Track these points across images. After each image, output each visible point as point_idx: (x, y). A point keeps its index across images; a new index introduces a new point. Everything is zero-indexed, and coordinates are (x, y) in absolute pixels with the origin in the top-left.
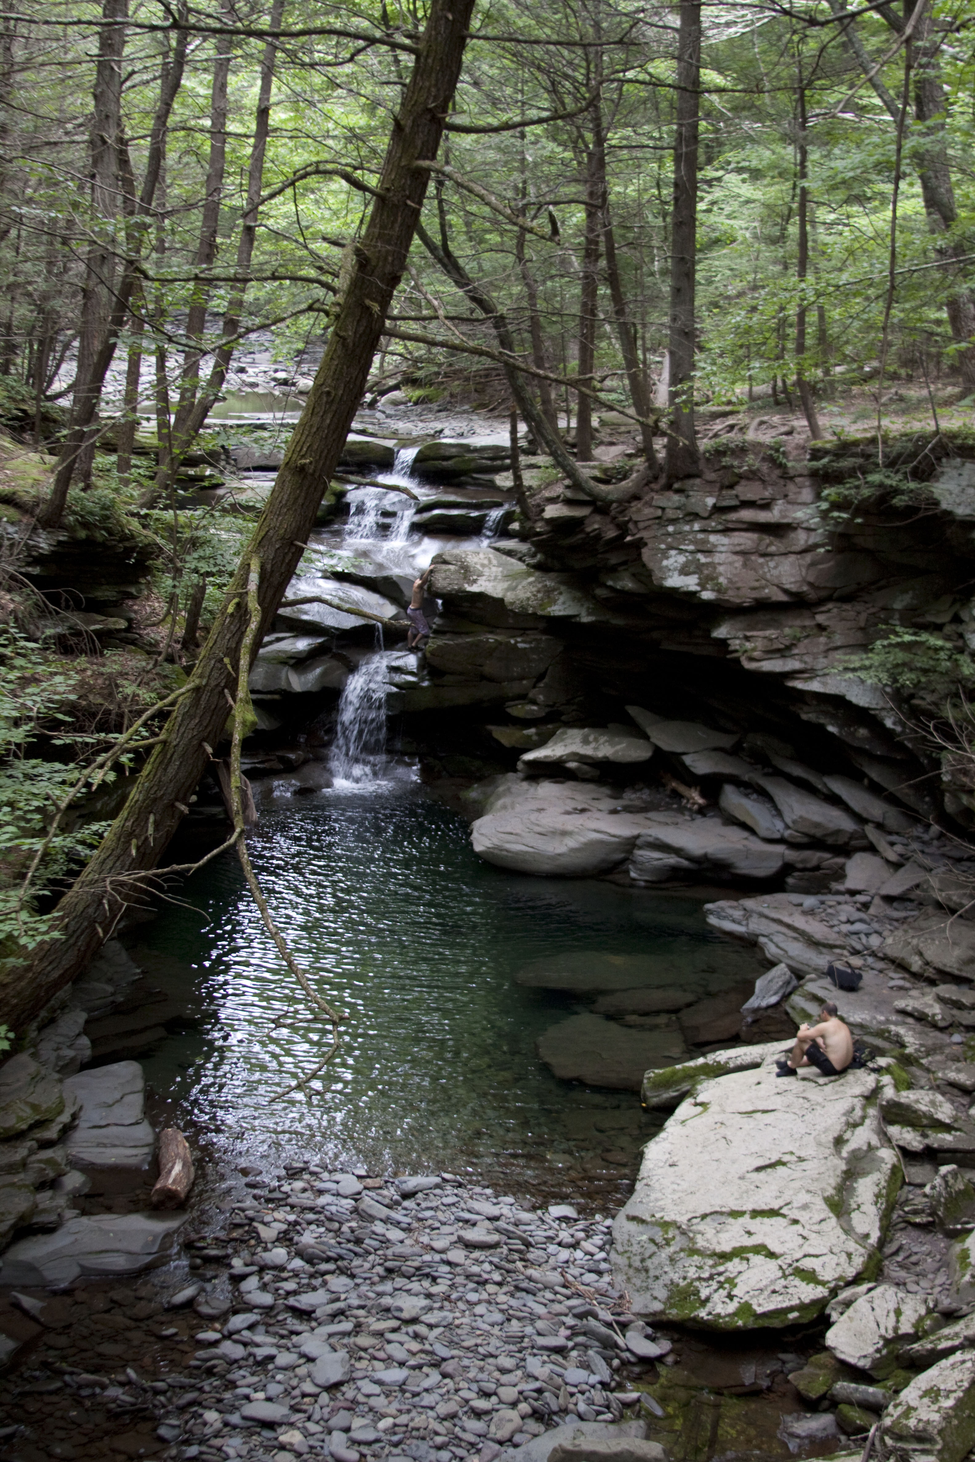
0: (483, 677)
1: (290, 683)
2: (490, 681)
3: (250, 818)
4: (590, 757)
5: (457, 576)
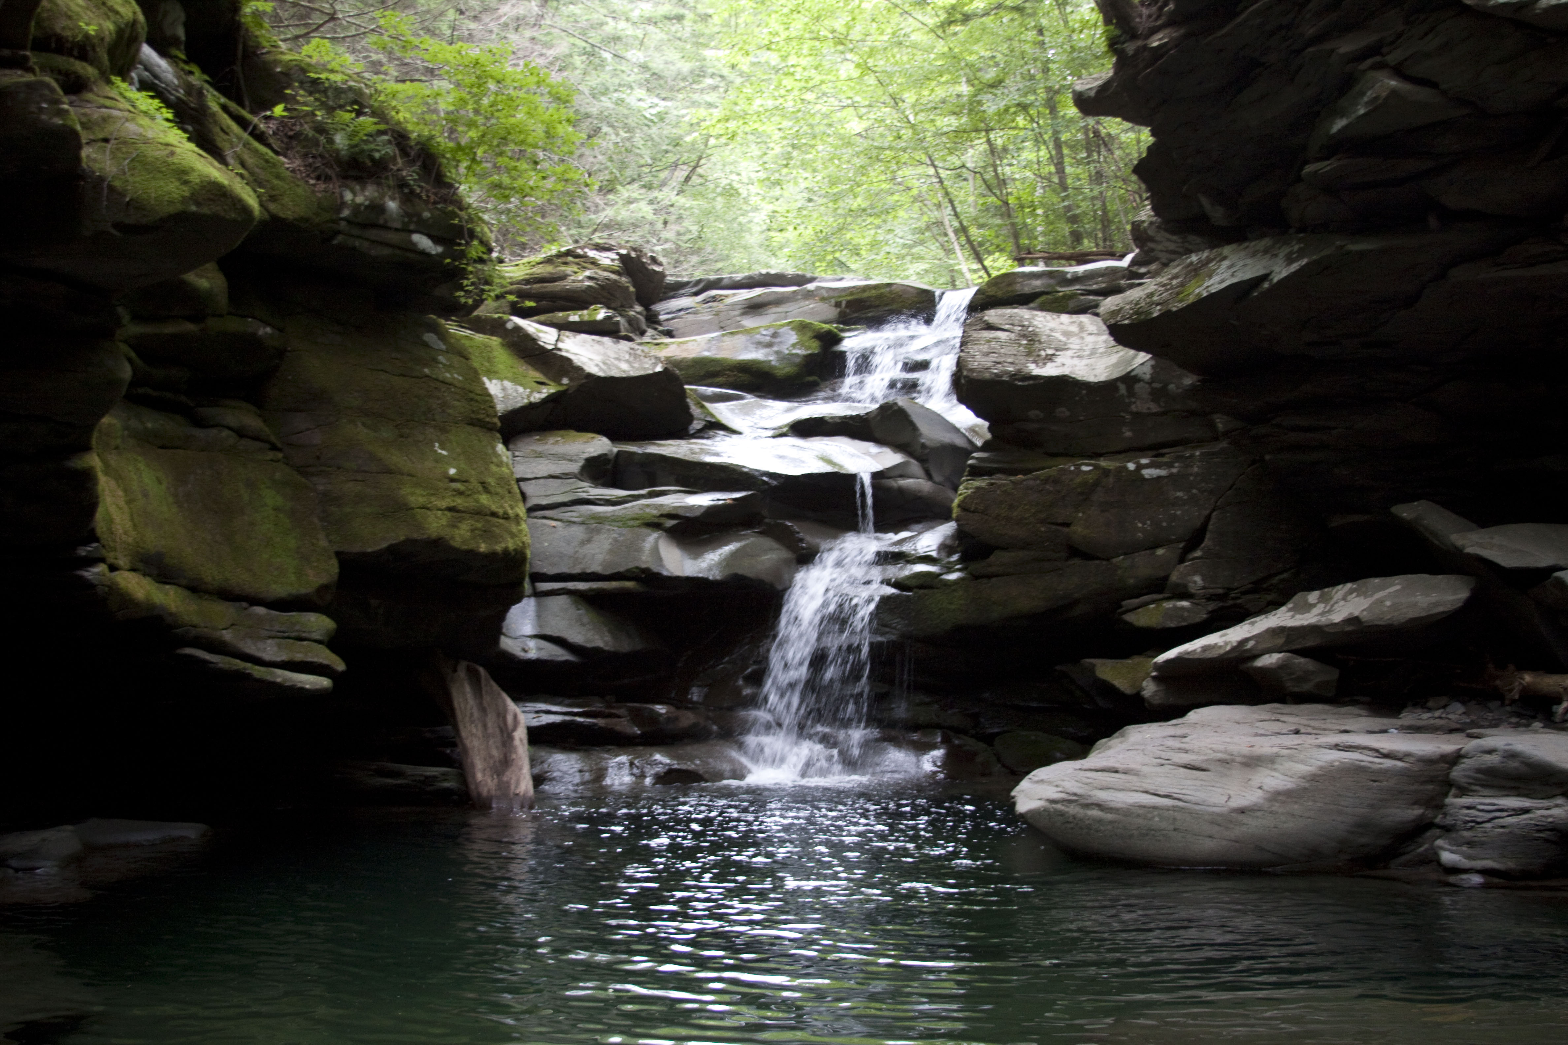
0: (1075, 551)
1: (659, 559)
2: (1087, 556)
3: (513, 787)
4: (1314, 629)
5: (1013, 350)
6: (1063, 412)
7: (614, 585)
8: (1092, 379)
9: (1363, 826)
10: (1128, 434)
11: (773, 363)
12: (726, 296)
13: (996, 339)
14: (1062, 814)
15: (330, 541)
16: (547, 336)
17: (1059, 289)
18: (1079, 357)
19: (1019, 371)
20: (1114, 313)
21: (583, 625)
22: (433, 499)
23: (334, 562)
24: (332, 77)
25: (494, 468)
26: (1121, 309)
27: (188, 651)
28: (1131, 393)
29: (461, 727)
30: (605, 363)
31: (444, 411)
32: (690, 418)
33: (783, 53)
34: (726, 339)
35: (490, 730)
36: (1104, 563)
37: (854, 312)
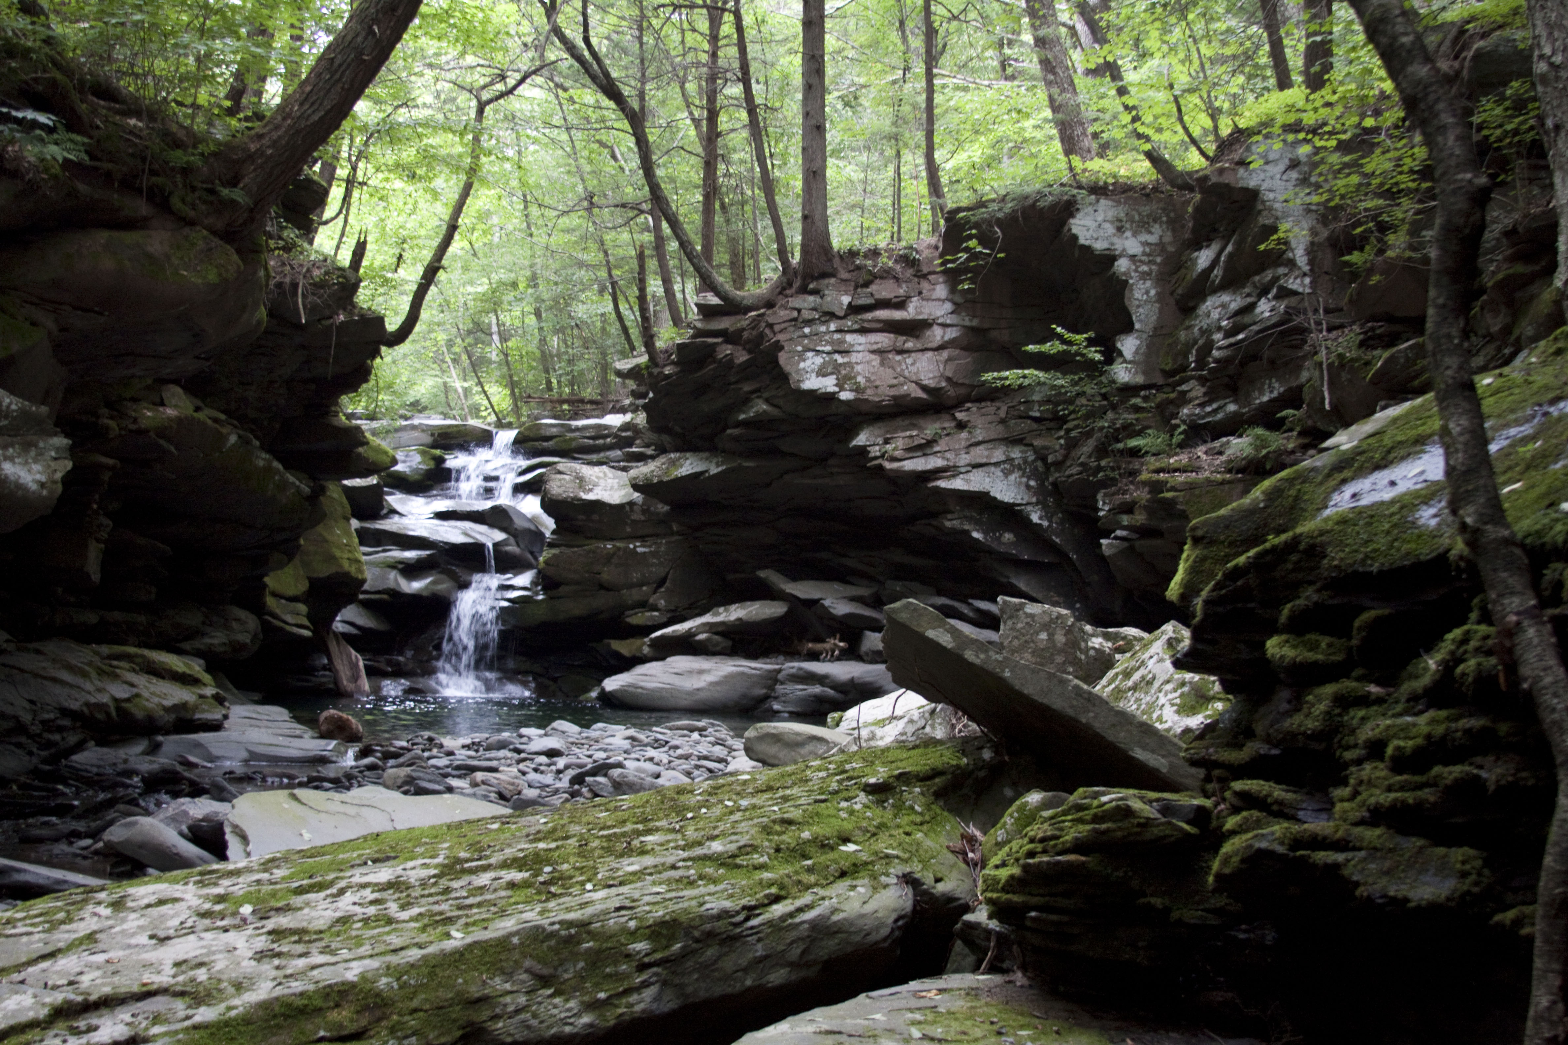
0: (602, 587)
1: (398, 584)
2: (608, 589)
3: (360, 688)
4: (722, 623)
5: (572, 485)
6: (595, 517)
7: (377, 596)
8: (612, 502)
9: (744, 696)
10: (629, 530)
11: (410, 473)
13: (564, 479)
14: (627, 692)
15: (305, 573)
17: (567, 434)
18: (605, 490)
19: (576, 496)
21: (366, 618)
23: (307, 582)
25: (354, 539)
26: (640, 474)
28: (632, 510)
29: (334, 661)
32: (382, 508)
35: (344, 662)
36: (617, 593)
37: (443, 441)
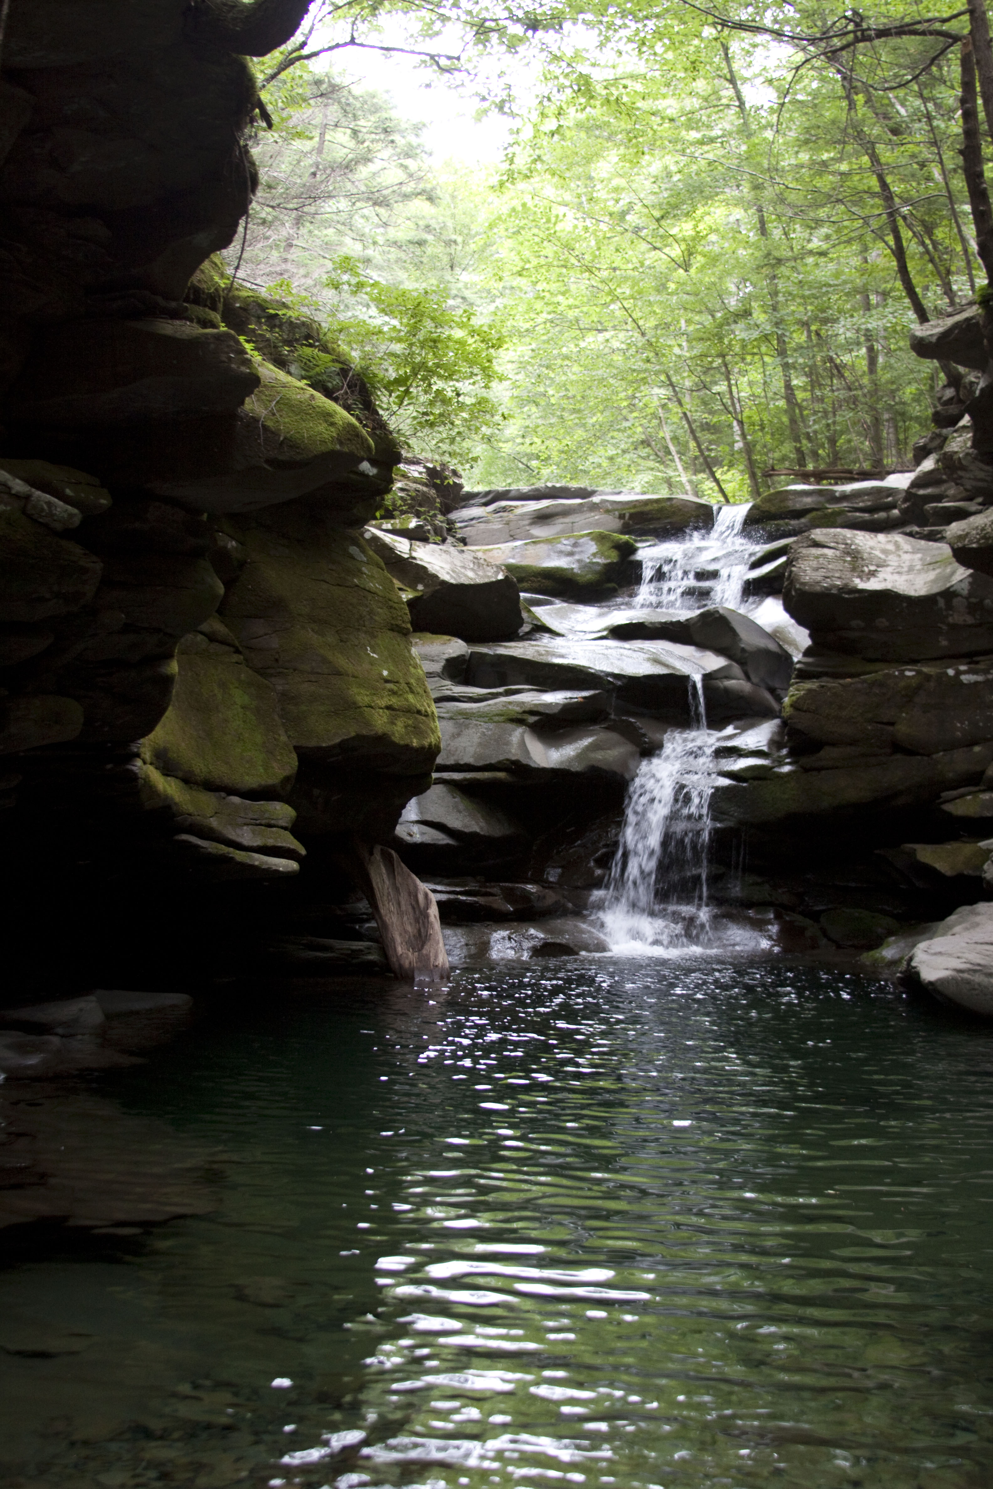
0: (898, 747)
1: (527, 752)
2: (910, 752)
3: (432, 959)
5: (839, 566)
6: (882, 622)
7: (487, 775)
8: (912, 593)
10: (944, 643)
11: (575, 571)
12: (516, 507)
13: (824, 556)
14: (968, 982)
15: (289, 737)
16: (402, 546)
17: (828, 506)
18: (898, 573)
19: (846, 585)
20: (961, 538)
21: (460, 812)
22: (375, 698)
23: (294, 756)
24: (290, 313)
25: (412, 670)
26: (967, 534)
27: (185, 837)
28: (949, 606)
29: (380, 905)
30: (453, 571)
31: (372, 618)
33: (534, 279)
34: (529, 547)
35: (403, 908)
36: (926, 758)
37: (637, 524)
